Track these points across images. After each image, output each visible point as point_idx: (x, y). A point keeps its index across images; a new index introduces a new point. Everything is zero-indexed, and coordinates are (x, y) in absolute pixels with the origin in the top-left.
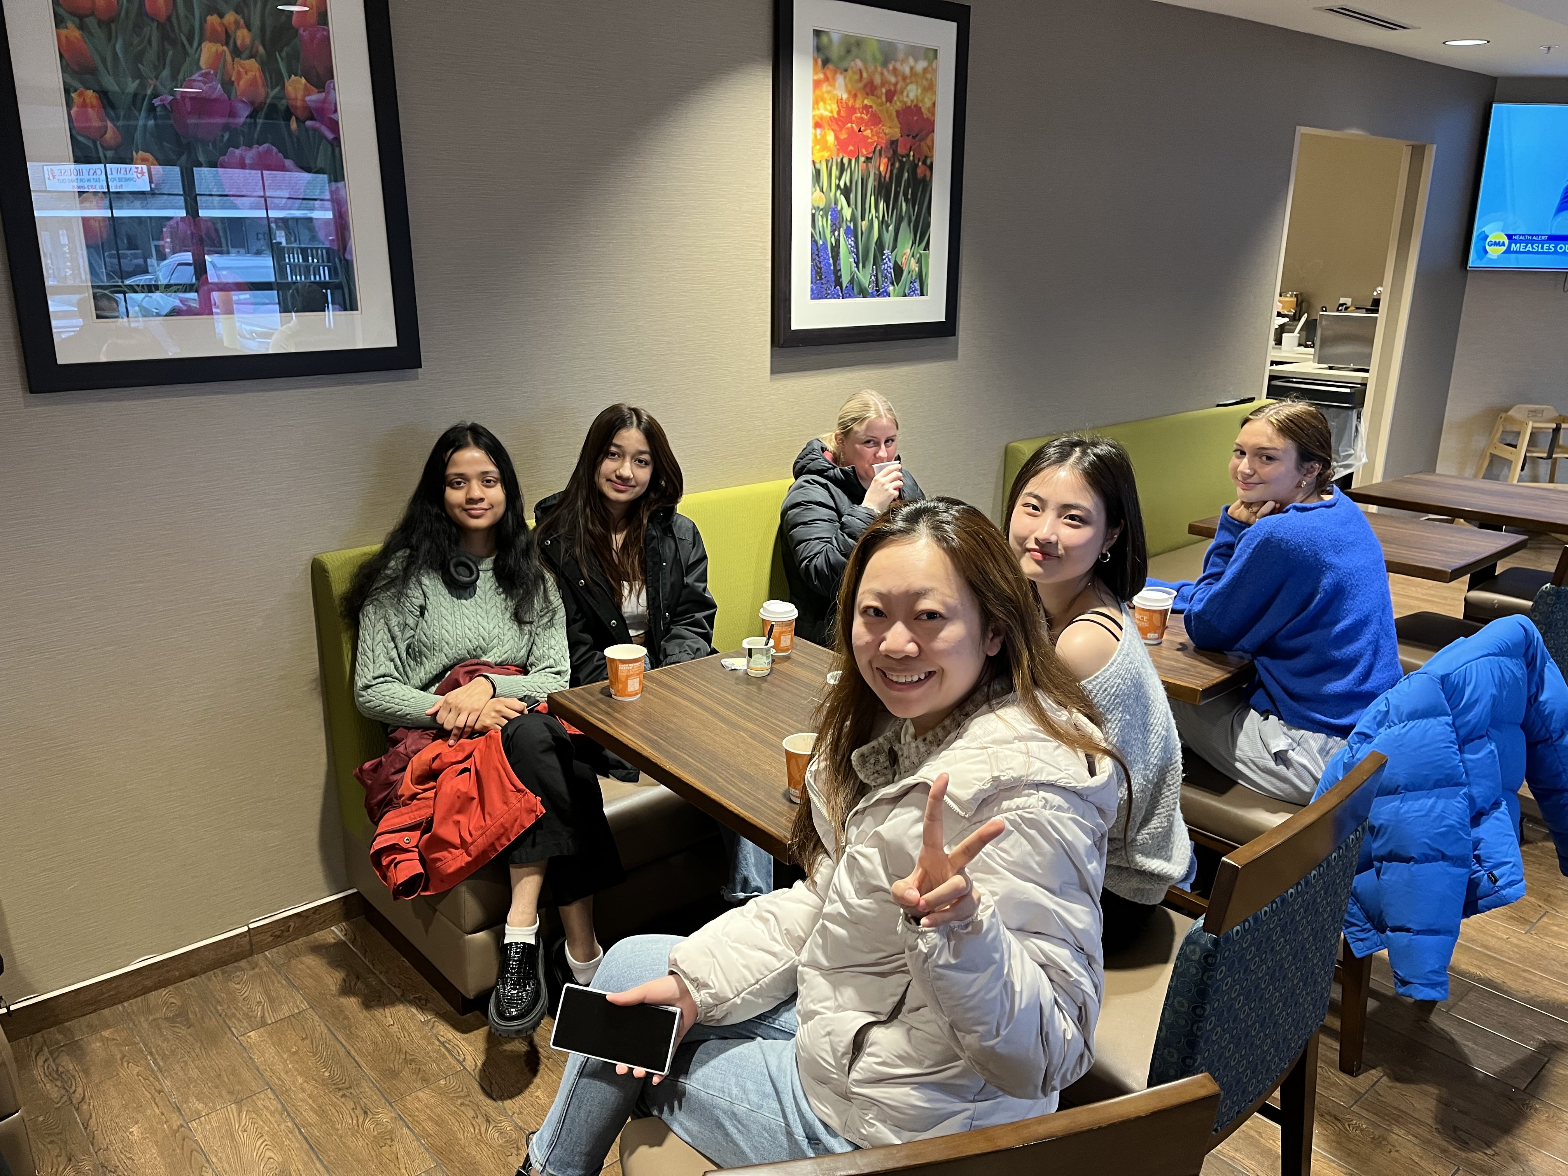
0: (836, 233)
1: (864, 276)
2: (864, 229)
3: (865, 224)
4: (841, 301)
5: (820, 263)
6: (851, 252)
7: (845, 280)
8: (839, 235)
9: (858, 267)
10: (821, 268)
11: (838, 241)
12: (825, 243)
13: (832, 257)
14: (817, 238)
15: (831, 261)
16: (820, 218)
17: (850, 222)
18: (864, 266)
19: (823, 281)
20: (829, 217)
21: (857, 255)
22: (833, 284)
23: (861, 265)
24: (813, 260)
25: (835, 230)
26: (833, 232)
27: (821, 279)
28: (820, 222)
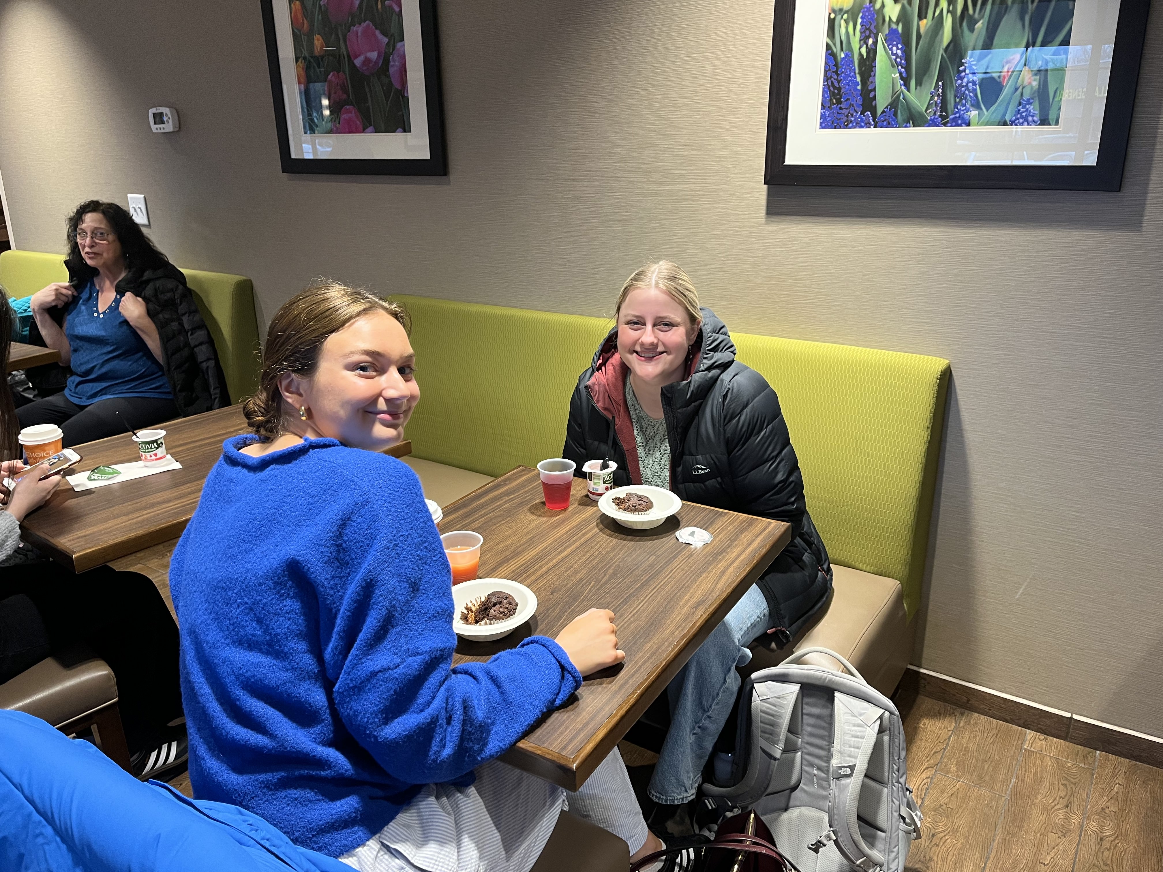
0: (870, 41)
1: (918, 98)
2: (922, 31)
3: (925, 24)
4: (872, 130)
5: (839, 82)
6: (894, 65)
7: (882, 102)
8: (875, 43)
9: (907, 85)
10: (839, 89)
11: (872, 52)
12: (849, 56)
13: (861, 74)
14: (837, 49)
15: (858, 79)
16: (843, 23)
17: (897, 23)
18: (919, 83)
19: (843, 106)
20: (859, 21)
21: (908, 68)
22: (859, 110)
23: (913, 83)
24: (827, 78)
25: (868, 37)
26: (864, 40)
27: (839, 102)
28: (842, 29)
